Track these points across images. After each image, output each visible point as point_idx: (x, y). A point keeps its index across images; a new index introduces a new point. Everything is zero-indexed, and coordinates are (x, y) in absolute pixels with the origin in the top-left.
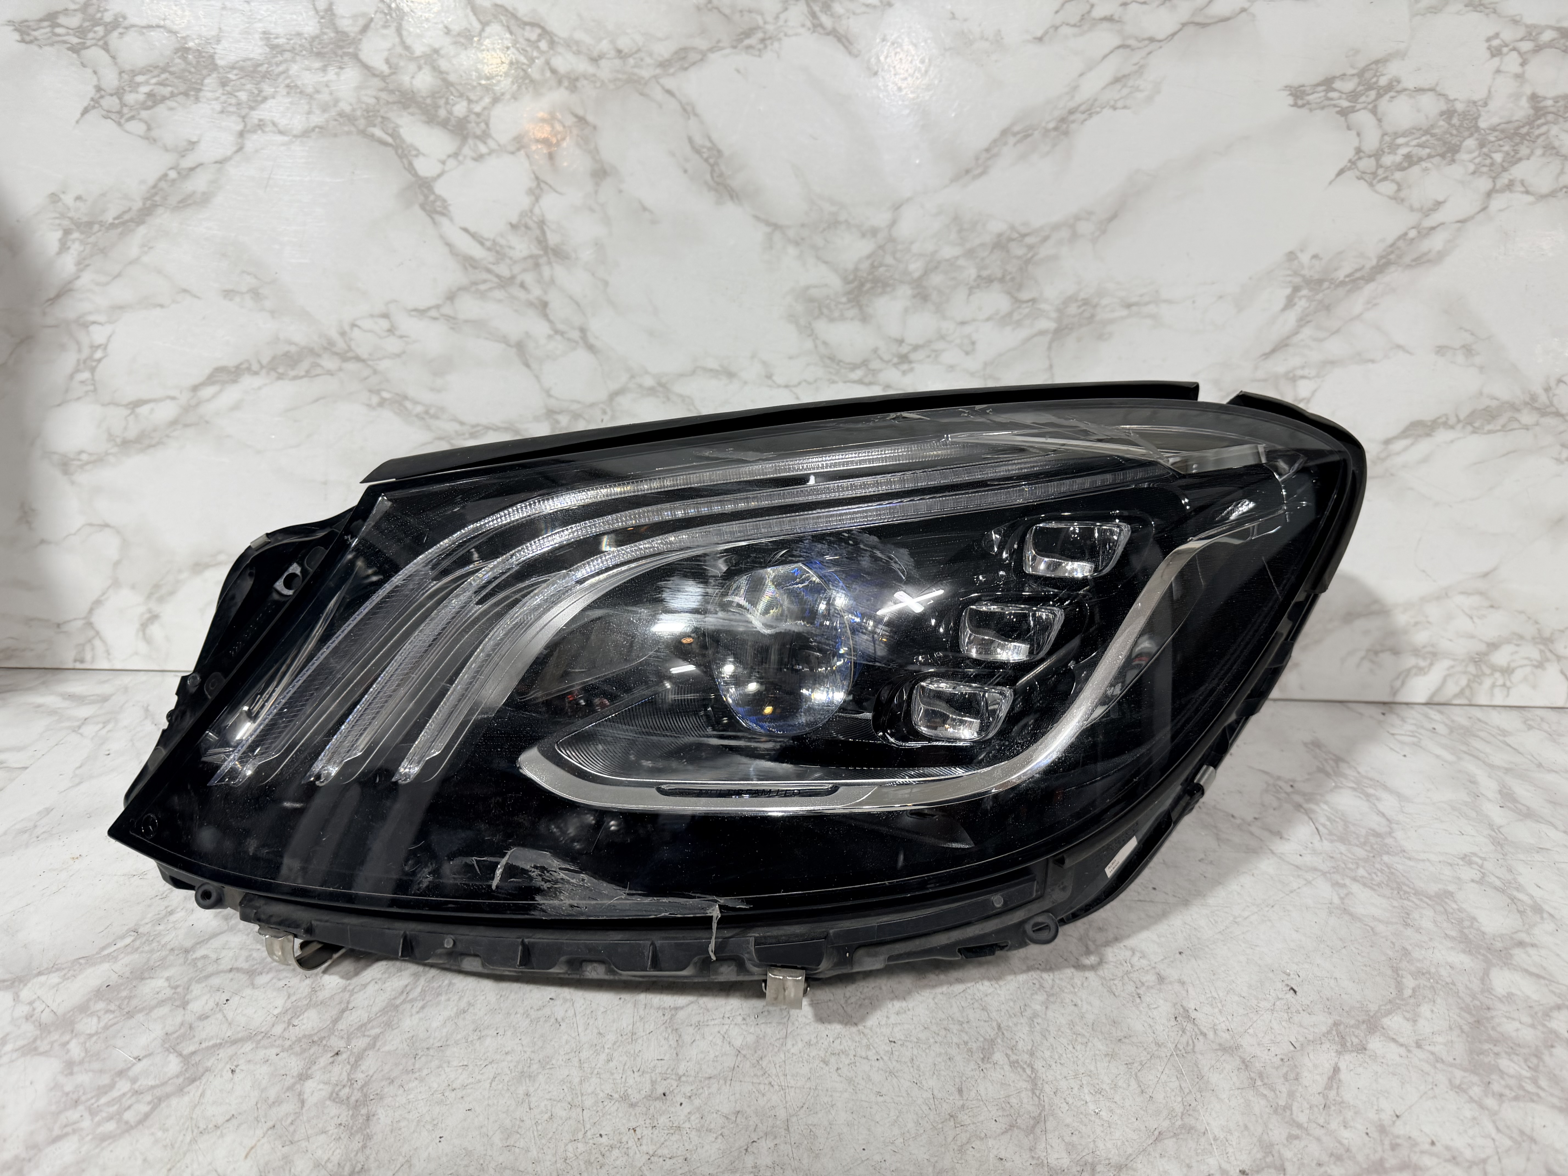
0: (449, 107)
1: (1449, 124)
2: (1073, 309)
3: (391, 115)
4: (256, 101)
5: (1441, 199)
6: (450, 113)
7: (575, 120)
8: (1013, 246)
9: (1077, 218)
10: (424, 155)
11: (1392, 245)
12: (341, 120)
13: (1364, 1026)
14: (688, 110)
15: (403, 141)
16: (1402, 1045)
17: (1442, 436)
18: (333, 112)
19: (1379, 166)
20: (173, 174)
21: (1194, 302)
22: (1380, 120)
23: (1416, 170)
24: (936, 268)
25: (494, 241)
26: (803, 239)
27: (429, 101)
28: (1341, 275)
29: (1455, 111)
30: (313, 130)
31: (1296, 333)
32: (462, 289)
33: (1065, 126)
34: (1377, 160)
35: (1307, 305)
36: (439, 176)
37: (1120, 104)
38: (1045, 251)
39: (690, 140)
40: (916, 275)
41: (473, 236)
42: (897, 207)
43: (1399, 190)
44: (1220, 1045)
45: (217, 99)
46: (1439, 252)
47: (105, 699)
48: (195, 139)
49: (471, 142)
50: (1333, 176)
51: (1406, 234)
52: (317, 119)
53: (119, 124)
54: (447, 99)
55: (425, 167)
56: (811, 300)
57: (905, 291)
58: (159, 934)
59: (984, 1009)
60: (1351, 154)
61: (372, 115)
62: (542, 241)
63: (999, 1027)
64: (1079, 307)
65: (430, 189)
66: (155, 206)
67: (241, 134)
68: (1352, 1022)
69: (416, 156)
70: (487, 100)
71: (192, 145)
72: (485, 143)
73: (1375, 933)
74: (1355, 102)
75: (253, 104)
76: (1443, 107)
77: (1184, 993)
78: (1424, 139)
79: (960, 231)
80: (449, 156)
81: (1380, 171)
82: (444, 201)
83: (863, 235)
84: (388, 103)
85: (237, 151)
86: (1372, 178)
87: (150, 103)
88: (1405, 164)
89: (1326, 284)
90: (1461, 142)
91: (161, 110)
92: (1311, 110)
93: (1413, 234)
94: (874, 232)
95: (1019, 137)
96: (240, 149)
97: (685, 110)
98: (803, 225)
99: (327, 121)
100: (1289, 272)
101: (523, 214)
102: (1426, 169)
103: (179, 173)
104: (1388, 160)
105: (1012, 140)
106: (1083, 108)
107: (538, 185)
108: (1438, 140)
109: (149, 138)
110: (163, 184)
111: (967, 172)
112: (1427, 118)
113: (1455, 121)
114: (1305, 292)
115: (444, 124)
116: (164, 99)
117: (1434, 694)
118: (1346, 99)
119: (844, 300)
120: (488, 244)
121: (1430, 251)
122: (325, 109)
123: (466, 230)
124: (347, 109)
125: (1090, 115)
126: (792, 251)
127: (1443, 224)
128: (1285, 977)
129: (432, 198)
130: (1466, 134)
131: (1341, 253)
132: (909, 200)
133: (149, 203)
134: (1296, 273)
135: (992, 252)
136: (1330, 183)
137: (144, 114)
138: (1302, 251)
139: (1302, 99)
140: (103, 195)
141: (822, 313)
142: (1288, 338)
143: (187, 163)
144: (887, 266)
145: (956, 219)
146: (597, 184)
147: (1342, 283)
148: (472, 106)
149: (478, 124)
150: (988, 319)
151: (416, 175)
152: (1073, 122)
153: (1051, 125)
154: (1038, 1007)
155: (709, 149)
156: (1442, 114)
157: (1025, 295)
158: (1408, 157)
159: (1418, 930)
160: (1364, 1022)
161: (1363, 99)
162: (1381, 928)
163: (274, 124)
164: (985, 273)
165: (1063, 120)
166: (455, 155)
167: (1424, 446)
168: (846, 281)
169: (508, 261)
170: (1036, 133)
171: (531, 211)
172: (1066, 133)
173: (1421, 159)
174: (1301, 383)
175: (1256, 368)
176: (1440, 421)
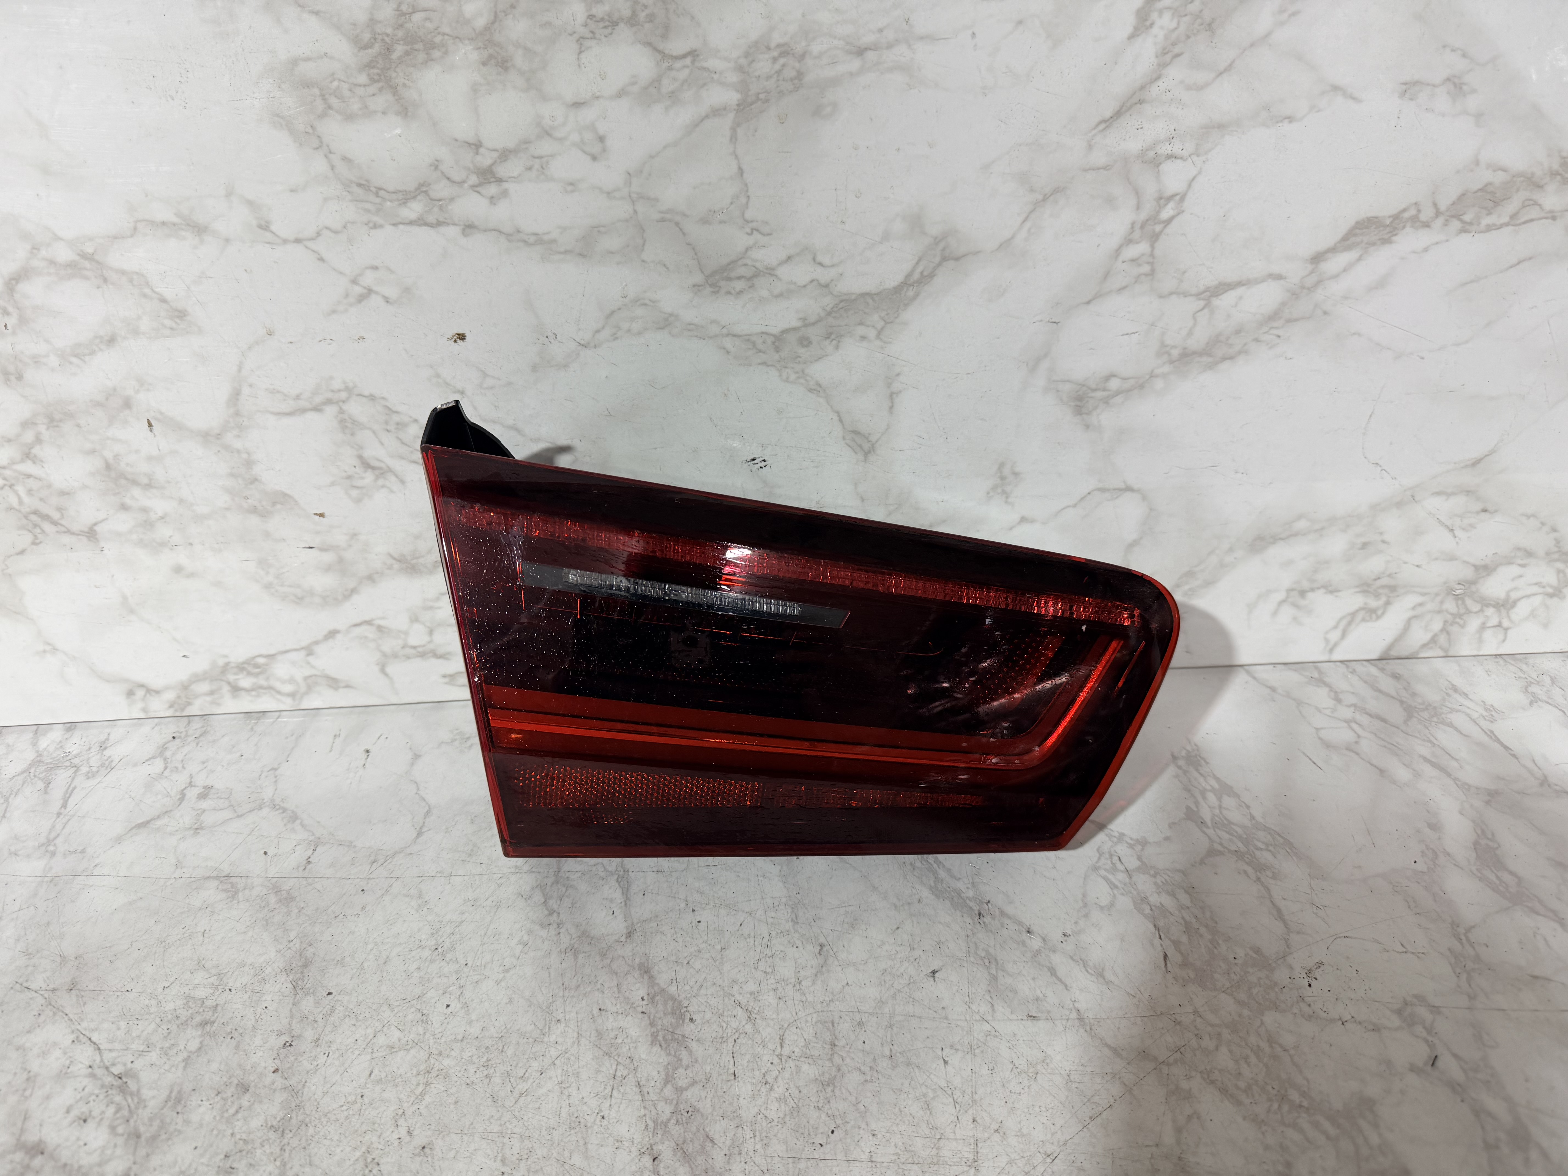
2: (764, 65)
17: (1410, 241)
21: (973, 35)
31: (1156, 76)
35: (1171, 25)
40: (480, 23)
56: (307, 84)
57: (466, 55)
64: (775, 59)
119: (363, 78)
142: (1143, 87)
144: (425, 10)
150: (620, 95)
157: (677, 45)
164: (600, 10)
167: (1379, 260)
168: (359, 44)
174: (1168, 167)
175: (1090, 147)
176: (1406, 215)
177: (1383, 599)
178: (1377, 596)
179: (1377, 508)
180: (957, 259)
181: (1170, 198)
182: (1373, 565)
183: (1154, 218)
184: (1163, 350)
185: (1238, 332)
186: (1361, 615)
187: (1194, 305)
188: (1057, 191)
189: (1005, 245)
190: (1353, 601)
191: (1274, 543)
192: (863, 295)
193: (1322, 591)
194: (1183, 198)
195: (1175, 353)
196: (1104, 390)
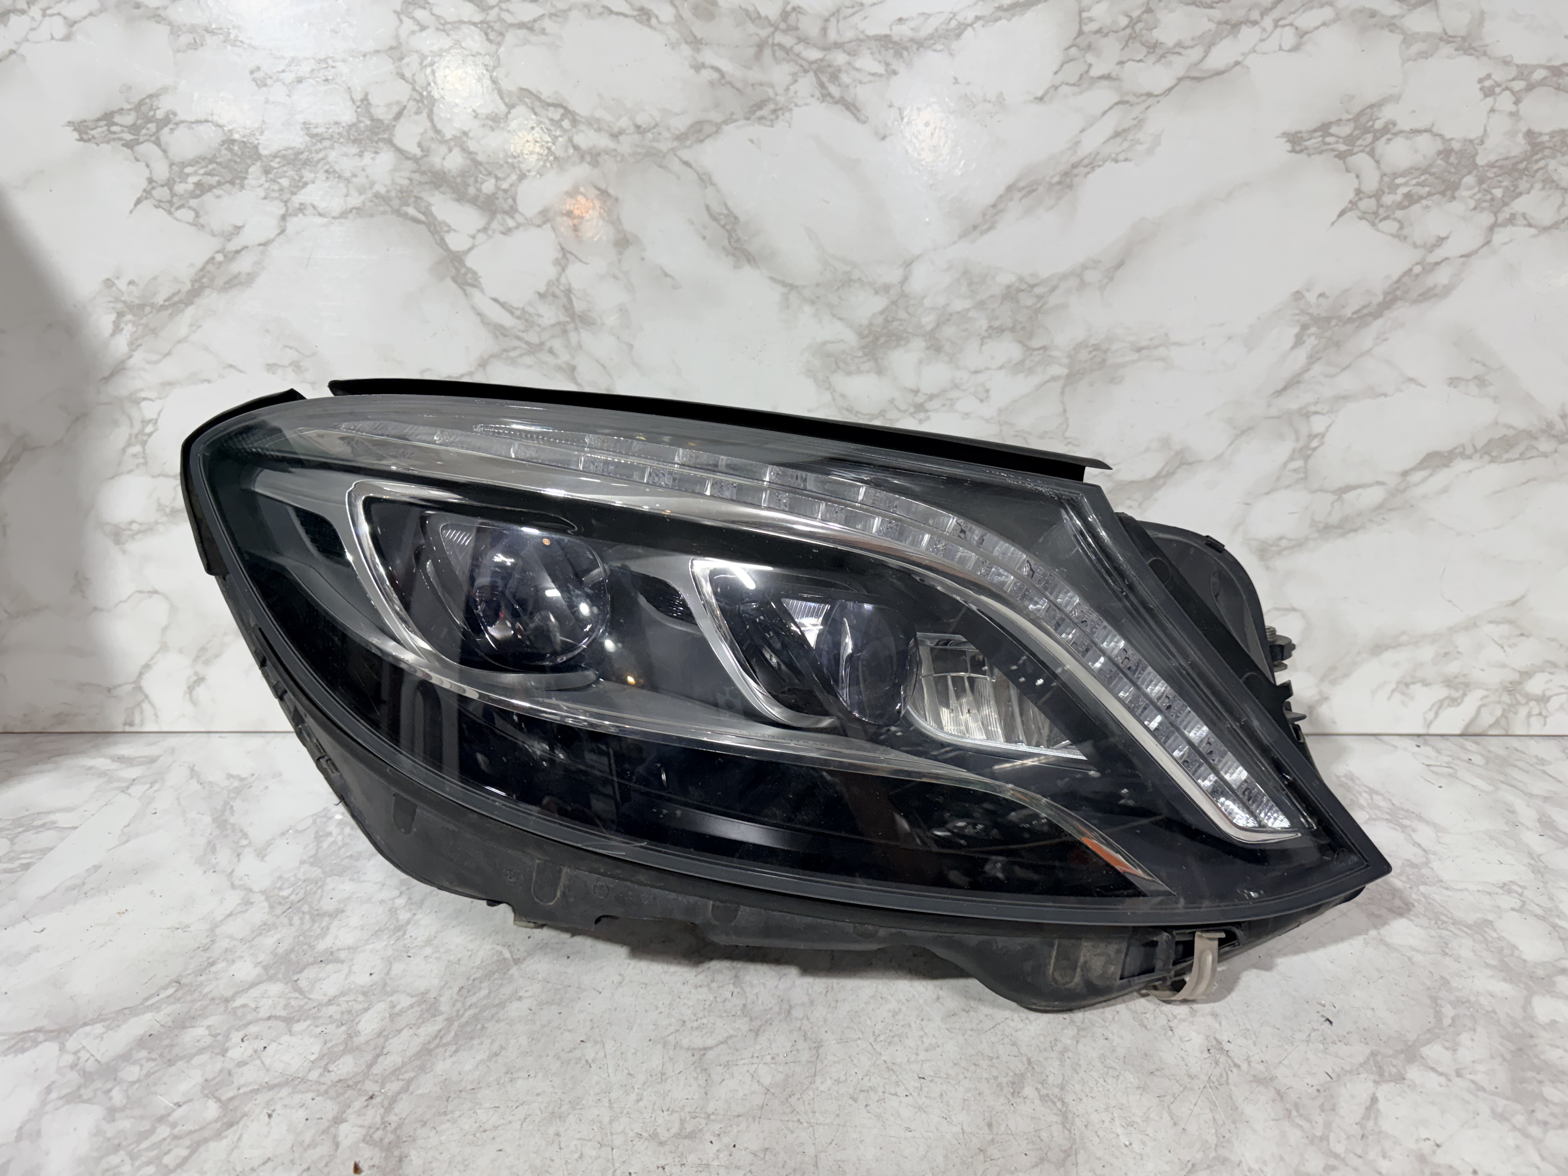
0: (478, 185)
1: (1447, 162)
2: (1084, 355)
3: (423, 195)
4: (297, 187)
5: (1443, 235)
6: (479, 190)
7: (597, 192)
8: (1022, 296)
9: (1085, 267)
10: (455, 231)
11: (1399, 280)
12: (377, 201)
13: (1402, 1056)
14: (705, 180)
15: (435, 218)
16: (1441, 1074)
17: (1461, 466)
18: (369, 194)
19: (1380, 205)
20: (219, 257)
21: (1203, 344)
22: (1378, 162)
23: (1416, 208)
24: (948, 320)
25: (523, 309)
26: (818, 297)
27: (459, 180)
28: (1348, 312)
29: (1452, 150)
30: (351, 211)
31: (1306, 369)
32: (493, 356)
33: (1068, 180)
34: (1378, 201)
35: (1316, 342)
36: (470, 250)
37: (1121, 157)
38: (1053, 300)
39: (708, 208)
40: (929, 328)
41: (503, 305)
42: (908, 264)
43: (1401, 228)
44: (1254, 1076)
45: (261, 185)
46: (1445, 286)
47: (153, 760)
48: (240, 224)
49: (499, 216)
50: (1335, 217)
51: (1410, 270)
52: (355, 200)
53: (170, 213)
54: (476, 178)
55: (455, 242)
56: (829, 355)
57: (919, 344)
58: (201, 984)
59: (1014, 1044)
60: (1351, 195)
61: (405, 195)
62: (569, 309)
63: (1029, 1061)
64: (1090, 352)
65: (462, 262)
66: (202, 288)
67: (284, 218)
68: (1390, 1052)
69: (448, 232)
70: (514, 177)
71: (238, 229)
72: (513, 217)
73: (1413, 964)
74: (1353, 145)
75: (295, 190)
76: (1439, 145)
77: (1217, 1025)
78: (1423, 178)
79: (970, 284)
80: (479, 231)
81: (1381, 211)
82: (475, 273)
83: (876, 292)
84: (420, 183)
85: (279, 234)
86: (1373, 218)
87: (198, 192)
88: (1406, 203)
89: (1334, 322)
90: (1461, 180)
91: (208, 197)
92: (1309, 155)
93: (1417, 269)
94: (887, 288)
95: (1024, 192)
96: (283, 231)
97: (701, 179)
98: (818, 285)
99: (364, 202)
100: (1297, 311)
101: (549, 284)
102: (1427, 207)
103: (225, 256)
104: (1388, 199)
105: (1018, 195)
106: (1086, 162)
107: (564, 256)
108: (1437, 178)
109: (197, 224)
110: (210, 267)
111: (975, 227)
112: (1425, 157)
113: (1453, 159)
114: (1313, 330)
115: (473, 201)
116: (211, 188)
117: (1468, 726)
118: (1344, 143)
119: (860, 354)
120: (518, 313)
121: (1436, 286)
122: (361, 191)
123: (496, 300)
124: (383, 191)
125: (1093, 169)
126: (808, 309)
127: (1447, 259)
128: (1320, 1008)
129: (463, 271)
130: (1465, 171)
131: (1346, 291)
132: (919, 257)
133: (197, 285)
134: (1303, 312)
135: (1001, 303)
136: (1333, 224)
137: (193, 203)
138: (1308, 290)
139: (1300, 145)
140: (155, 278)
141: (839, 368)
142: (1299, 375)
143: (232, 246)
144: (900, 320)
145: (966, 273)
146: (620, 253)
147: (1350, 320)
148: (500, 183)
149: (506, 200)
150: (1001, 368)
151: (447, 249)
152: (1076, 176)
153: (1056, 179)
154: (1069, 1042)
155: (726, 216)
156: (1439, 153)
157: (1036, 343)
158: (1408, 196)
159: (1457, 959)
160: (1402, 1052)
161: (1359, 142)
162: (1418, 958)
163: (314, 207)
164: (996, 324)
165: (1066, 174)
166: (485, 230)
167: (1442, 477)
168: (861, 336)
169: (537, 328)
170: (1041, 188)
171: (558, 280)
172: (1070, 187)
173: (1421, 198)
174: (1315, 419)
175: (1269, 406)
176: (1457, 451)
177: (1461, 692)
178: (1457, 689)
179: (1452, 630)
180: (1190, 464)
181: (1316, 436)
182: (1453, 668)
183: (1306, 447)
184: (1313, 523)
185: (1359, 514)
186: (1446, 703)
187: (1331, 498)
188: (1250, 429)
189: (1218, 458)
190: (1442, 692)
191: (1387, 649)
192: (1132, 482)
193: (1420, 684)
194: (1323, 435)
195: (1321, 526)
196: (1278, 546)
